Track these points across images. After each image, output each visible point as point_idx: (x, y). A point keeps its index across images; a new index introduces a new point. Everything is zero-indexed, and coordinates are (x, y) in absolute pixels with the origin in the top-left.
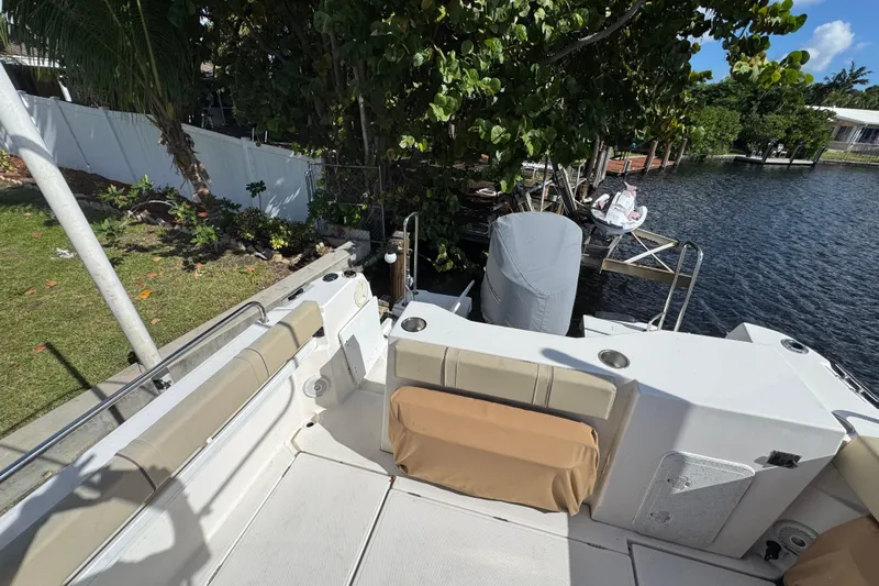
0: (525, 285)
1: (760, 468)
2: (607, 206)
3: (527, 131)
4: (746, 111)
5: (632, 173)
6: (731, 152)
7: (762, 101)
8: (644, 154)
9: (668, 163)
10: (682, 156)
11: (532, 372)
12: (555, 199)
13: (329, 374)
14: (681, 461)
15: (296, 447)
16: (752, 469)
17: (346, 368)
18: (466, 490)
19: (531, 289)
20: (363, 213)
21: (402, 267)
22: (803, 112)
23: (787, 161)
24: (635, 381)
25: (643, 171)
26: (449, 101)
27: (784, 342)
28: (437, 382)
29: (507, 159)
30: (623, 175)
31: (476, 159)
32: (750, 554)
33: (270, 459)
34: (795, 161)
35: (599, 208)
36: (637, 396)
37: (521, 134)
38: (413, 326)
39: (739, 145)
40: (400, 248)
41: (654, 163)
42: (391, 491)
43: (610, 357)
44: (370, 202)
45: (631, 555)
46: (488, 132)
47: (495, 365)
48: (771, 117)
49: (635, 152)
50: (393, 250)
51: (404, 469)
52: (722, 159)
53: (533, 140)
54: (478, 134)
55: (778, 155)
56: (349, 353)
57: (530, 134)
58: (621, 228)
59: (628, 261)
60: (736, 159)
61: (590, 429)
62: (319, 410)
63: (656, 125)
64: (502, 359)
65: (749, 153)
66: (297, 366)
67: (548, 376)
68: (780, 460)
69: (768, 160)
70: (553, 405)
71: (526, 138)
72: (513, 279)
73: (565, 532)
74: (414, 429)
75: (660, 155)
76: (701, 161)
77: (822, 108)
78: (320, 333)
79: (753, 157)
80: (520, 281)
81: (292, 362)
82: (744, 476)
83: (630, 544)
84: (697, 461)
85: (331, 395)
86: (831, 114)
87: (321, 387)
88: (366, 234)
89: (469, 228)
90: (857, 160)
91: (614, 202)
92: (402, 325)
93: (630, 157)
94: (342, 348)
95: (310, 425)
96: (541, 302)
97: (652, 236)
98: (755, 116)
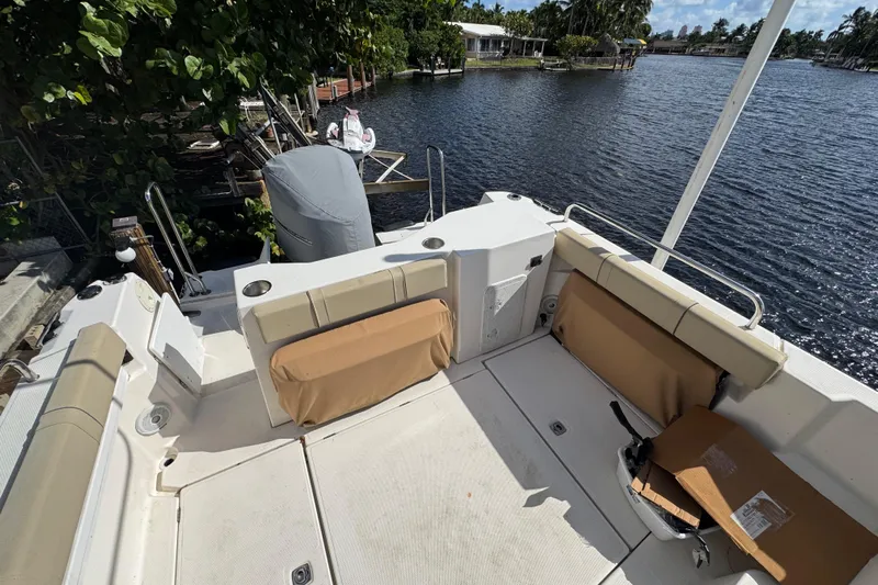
0: (329, 218)
1: (528, 272)
2: (341, 133)
3: (231, 61)
4: (406, 29)
5: (342, 99)
6: (409, 68)
7: (414, 17)
8: (343, 77)
9: (367, 84)
10: (375, 76)
11: (388, 277)
12: (285, 137)
13: (162, 397)
14: (492, 290)
15: (169, 490)
16: (524, 275)
17: (177, 382)
18: (372, 402)
19: (335, 220)
20: (21, 213)
21: (148, 262)
22: (444, 27)
23: (446, 71)
24: (454, 251)
25: (350, 95)
26: (111, 27)
27: (509, 196)
28: (312, 327)
29: (221, 97)
30: (334, 101)
31: (174, 104)
32: (536, 327)
33: (146, 519)
34: (452, 71)
35: (333, 137)
36: (459, 260)
37: (225, 65)
38: (256, 291)
39: (412, 62)
40: (133, 239)
41: (356, 87)
42: (307, 449)
43: (430, 243)
44: (26, 194)
45: (487, 368)
46: (182, 66)
47: (357, 286)
48: (424, 32)
49: (336, 77)
50: (125, 244)
51: (311, 424)
52: (404, 75)
53: (242, 69)
54: (167, 71)
55: (440, 67)
56: (172, 367)
57: (234, 63)
58: (361, 152)
59: (379, 181)
60: (415, 73)
61: (438, 300)
62: (171, 441)
63: (352, 47)
64: (360, 280)
65: (421, 68)
66: (120, 405)
67: (400, 274)
68: (536, 262)
69: (436, 72)
70: (411, 295)
71: (233, 67)
72: (317, 217)
73: (447, 382)
74: (309, 378)
75: (358, 78)
76: (390, 78)
77: (454, 24)
78: (128, 358)
79: (425, 71)
80: (323, 216)
81: (113, 404)
82: (523, 281)
83: (483, 363)
84: (501, 285)
85: (178, 417)
86: (460, 28)
87: (160, 417)
88: (51, 242)
89: (206, 192)
90: (484, 65)
91: (345, 128)
92: (244, 294)
93: (334, 82)
94: (161, 363)
95: (168, 463)
96: (350, 228)
97: (385, 154)
98: (414, 32)
